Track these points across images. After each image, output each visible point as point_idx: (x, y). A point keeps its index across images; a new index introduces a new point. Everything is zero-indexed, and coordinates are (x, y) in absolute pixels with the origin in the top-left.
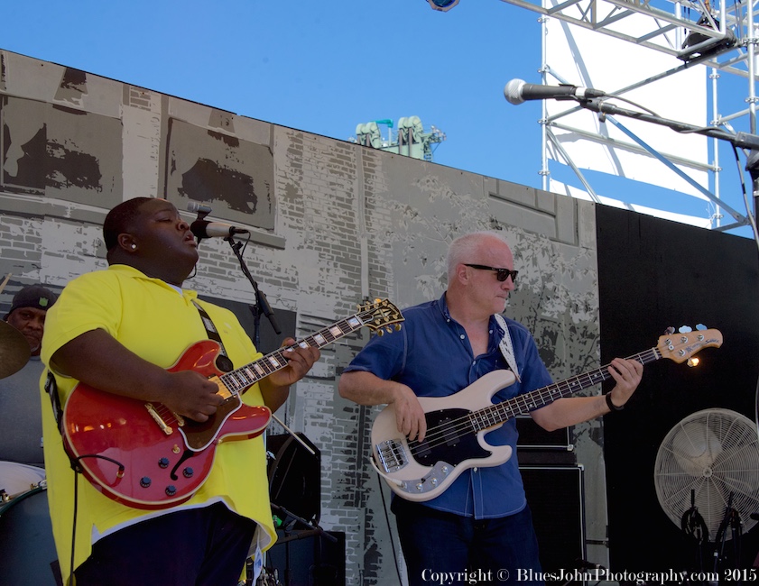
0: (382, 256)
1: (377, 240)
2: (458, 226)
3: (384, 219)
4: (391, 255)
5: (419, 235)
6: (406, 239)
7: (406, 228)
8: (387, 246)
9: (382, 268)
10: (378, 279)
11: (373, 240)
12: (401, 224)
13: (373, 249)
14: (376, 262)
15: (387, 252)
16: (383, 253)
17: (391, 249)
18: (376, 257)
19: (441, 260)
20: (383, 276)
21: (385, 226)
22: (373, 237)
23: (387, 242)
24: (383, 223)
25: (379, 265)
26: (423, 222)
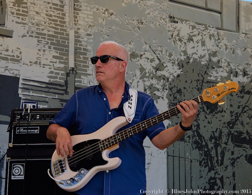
0: (84, 41)
1: (81, 31)
2: (144, 21)
3: (88, 18)
4: (92, 41)
5: (114, 27)
6: (104, 30)
7: (104, 23)
8: (89, 35)
9: (84, 49)
10: (82, 56)
11: (79, 31)
12: (100, 20)
13: (79, 37)
14: (80, 45)
15: (89, 39)
16: (85, 39)
17: (92, 37)
18: (81, 42)
19: (130, 43)
20: (86, 54)
21: (88, 22)
22: (79, 29)
23: (89, 32)
24: (86, 20)
25: (82, 47)
26: (117, 19)
